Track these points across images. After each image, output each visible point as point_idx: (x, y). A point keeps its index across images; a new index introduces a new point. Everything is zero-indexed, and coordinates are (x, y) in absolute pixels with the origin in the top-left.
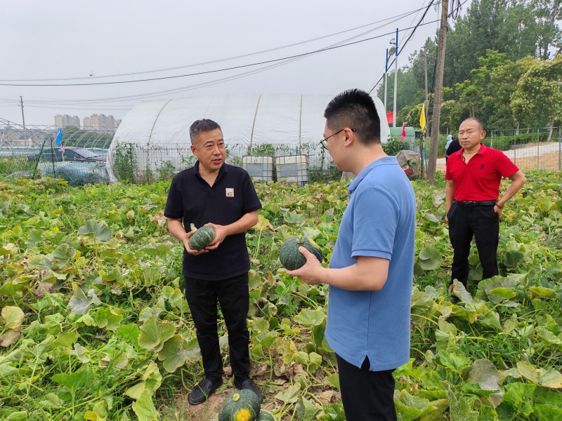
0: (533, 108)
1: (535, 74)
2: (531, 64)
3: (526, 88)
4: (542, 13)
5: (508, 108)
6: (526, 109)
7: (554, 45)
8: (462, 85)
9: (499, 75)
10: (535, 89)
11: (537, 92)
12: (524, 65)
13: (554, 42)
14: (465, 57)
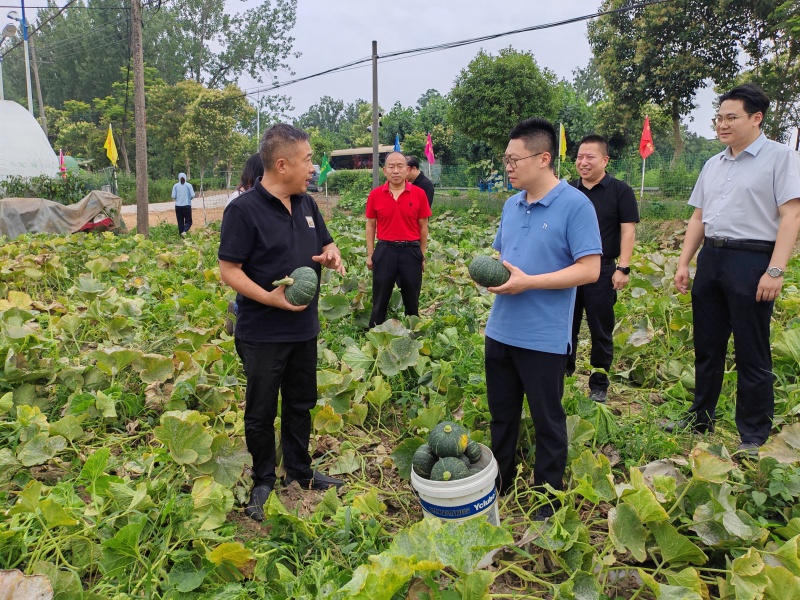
0: (209, 147)
1: (205, 104)
2: (199, 91)
3: (197, 120)
4: (188, 25)
5: (176, 144)
6: (201, 148)
7: (206, 70)
8: (103, 103)
9: (158, 97)
10: (209, 124)
11: (212, 127)
12: (187, 89)
13: (207, 66)
14: (92, 61)
